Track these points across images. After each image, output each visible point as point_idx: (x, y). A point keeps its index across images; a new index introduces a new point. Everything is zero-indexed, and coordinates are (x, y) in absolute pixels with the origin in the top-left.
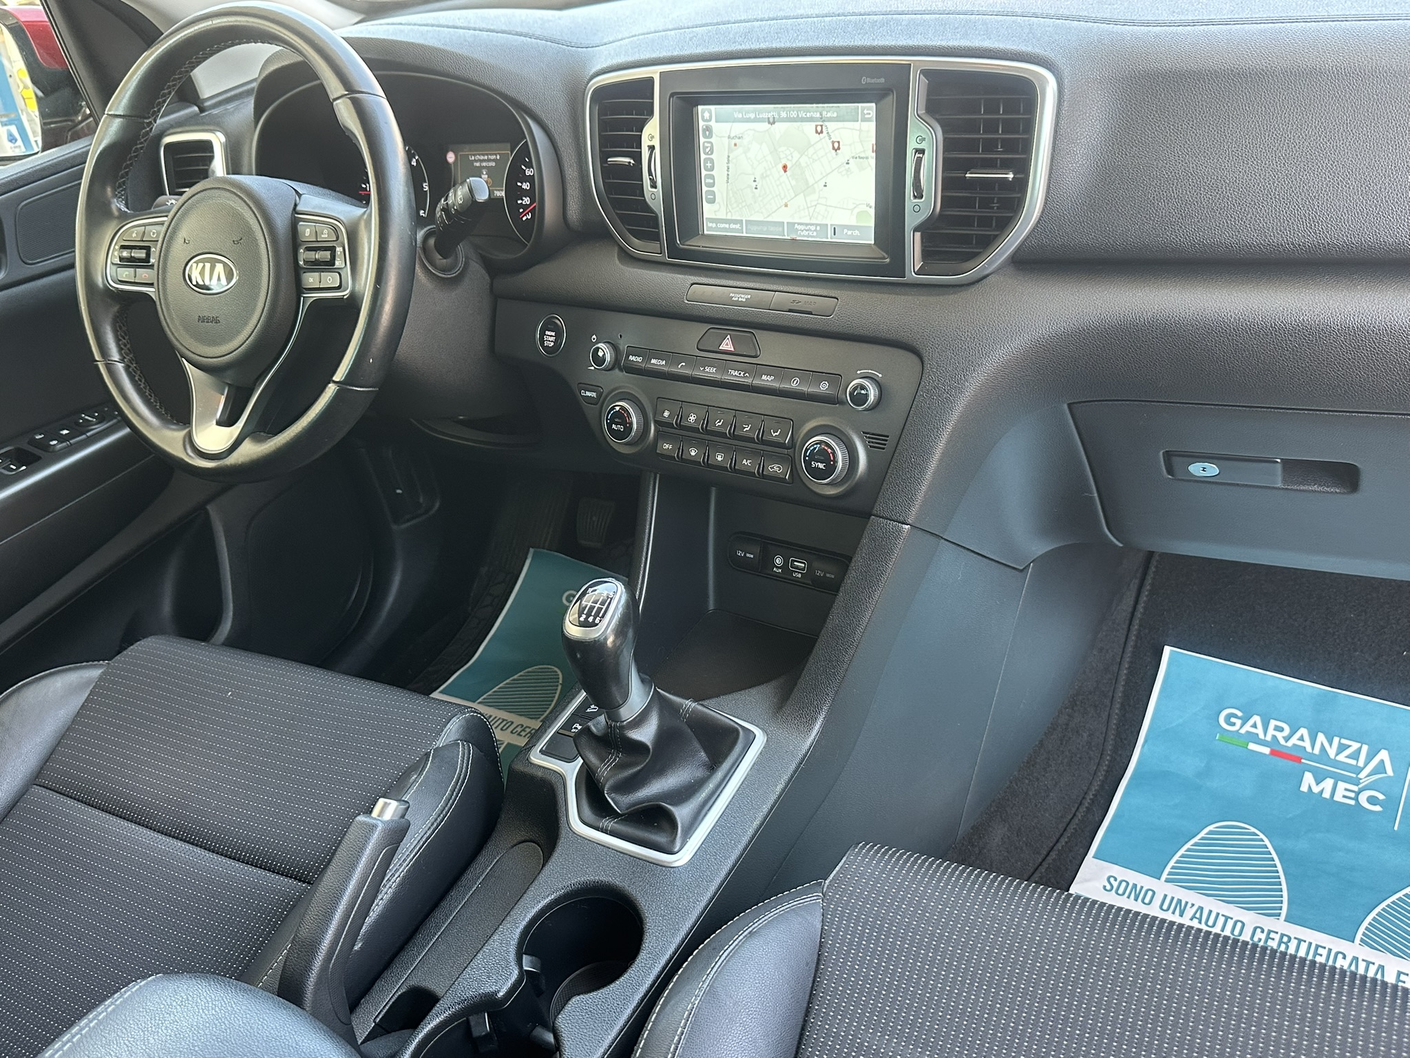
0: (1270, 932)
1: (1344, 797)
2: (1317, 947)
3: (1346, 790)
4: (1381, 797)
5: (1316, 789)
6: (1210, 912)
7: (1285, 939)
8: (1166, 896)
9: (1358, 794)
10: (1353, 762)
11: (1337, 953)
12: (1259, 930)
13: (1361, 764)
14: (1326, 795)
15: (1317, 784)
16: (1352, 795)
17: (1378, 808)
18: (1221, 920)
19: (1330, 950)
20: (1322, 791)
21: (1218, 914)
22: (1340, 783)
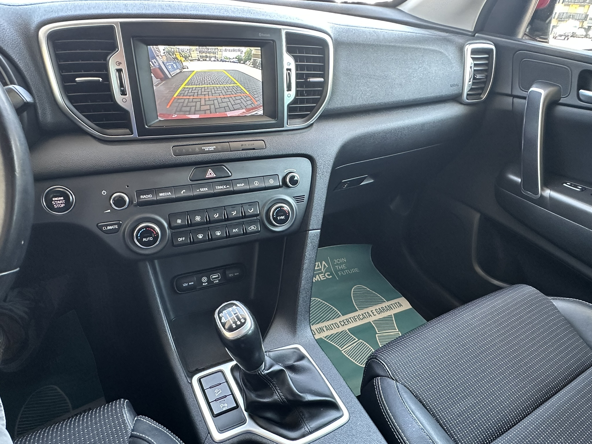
0: (343, 321)
1: (323, 278)
2: (354, 317)
3: (322, 276)
4: (329, 273)
5: (316, 280)
6: (328, 325)
7: (347, 320)
8: (316, 329)
9: (324, 275)
10: (319, 268)
11: (358, 315)
12: (341, 322)
13: (321, 267)
14: (319, 280)
15: (316, 278)
16: (324, 276)
17: (331, 277)
18: (332, 325)
19: (357, 316)
20: (318, 279)
21: (330, 325)
22: (320, 275)
